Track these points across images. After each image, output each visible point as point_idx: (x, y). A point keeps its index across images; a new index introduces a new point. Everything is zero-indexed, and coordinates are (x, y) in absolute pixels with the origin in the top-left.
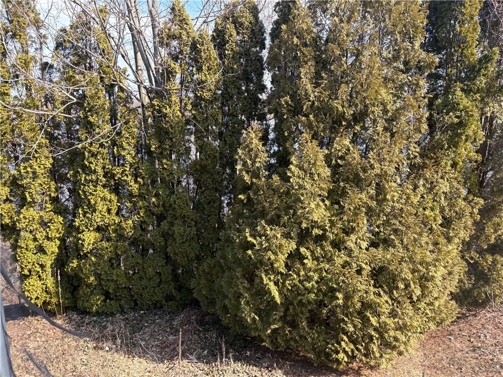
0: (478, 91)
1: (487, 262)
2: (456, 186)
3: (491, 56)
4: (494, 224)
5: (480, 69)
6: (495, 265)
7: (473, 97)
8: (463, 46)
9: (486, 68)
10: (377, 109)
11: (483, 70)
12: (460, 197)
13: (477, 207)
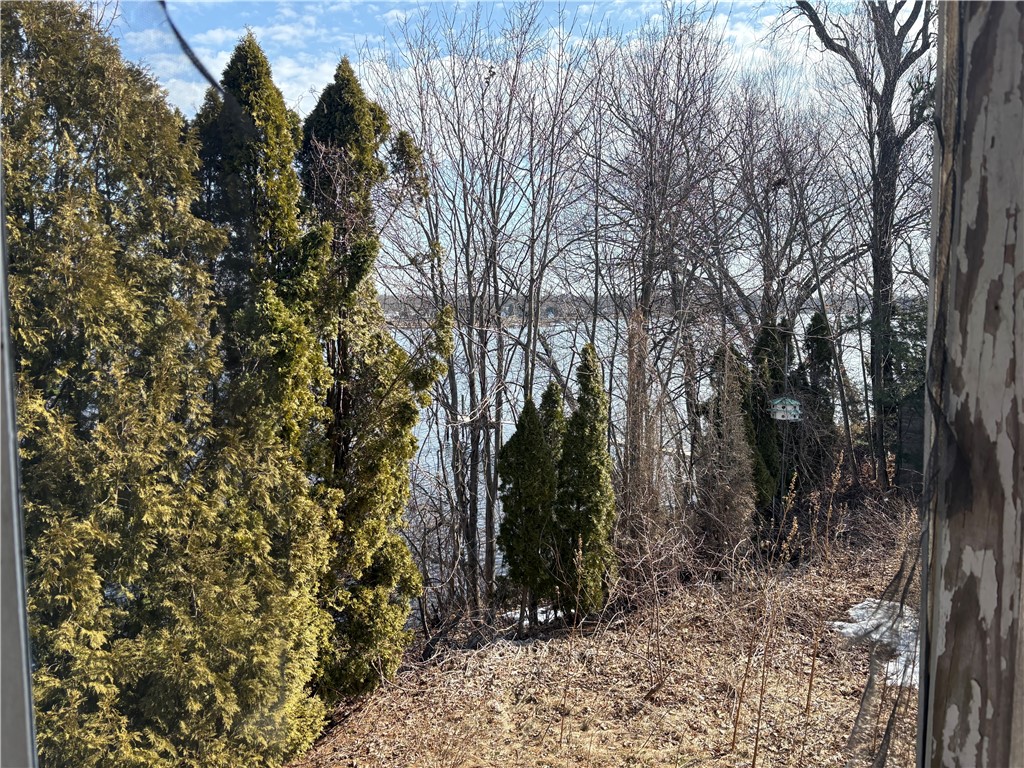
0: (308, 296)
1: (365, 604)
2: (291, 473)
3: (321, 235)
4: (368, 532)
5: (306, 257)
6: (379, 605)
7: (301, 306)
8: (274, 214)
9: (316, 255)
10: (106, 330)
11: (310, 260)
12: (300, 493)
13: (335, 506)
